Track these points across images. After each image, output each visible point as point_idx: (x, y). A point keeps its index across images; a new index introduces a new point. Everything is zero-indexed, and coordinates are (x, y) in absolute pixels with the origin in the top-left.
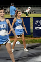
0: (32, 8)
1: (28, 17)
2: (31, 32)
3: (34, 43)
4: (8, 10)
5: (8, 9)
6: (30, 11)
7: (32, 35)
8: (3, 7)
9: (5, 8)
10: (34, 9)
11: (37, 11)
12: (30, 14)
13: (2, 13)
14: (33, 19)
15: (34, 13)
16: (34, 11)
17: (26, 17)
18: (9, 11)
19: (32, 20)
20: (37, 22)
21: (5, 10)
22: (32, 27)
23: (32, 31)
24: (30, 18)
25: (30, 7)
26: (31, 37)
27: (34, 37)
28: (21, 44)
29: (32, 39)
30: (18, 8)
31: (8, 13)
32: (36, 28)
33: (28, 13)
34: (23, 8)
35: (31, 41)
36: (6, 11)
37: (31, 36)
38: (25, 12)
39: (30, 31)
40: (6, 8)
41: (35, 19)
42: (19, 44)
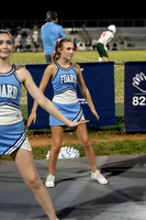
0: (122, 29)
1: (106, 60)
2: (117, 114)
3: (128, 153)
4: (35, 37)
5: (36, 32)
6: (113, 40)
7: (122, 125)
8: (16, 26)
9: (23, 30)
10: (128, 32)
11: (140, 40)
12: (114, 50)
13: (4, 45)
14: (123, 68)
15: (129, 45)
16: (127, 38)
17: (100, 60)
18: (40, 40)
19: (119, 73)
20: (137, 80)
21: (25, 35)
22: (119, 98)
23: (120, 112)
24: (113, 63)
25: (112, 27)
26: (118, 131)
27: (128, 133)
28: (81, 156)
29: (120, 139)
30: (70, 29)
31: (37, 47)
32: (135, 101)
33: (107, 46)
34: (87, 29)
35: (118, 148)
36: (28, 42)
37: (119, 129)
38: (94, 42)
39: (114, 110)
40: (27, 30)
41: (132, 68)
42: (73, 156)
